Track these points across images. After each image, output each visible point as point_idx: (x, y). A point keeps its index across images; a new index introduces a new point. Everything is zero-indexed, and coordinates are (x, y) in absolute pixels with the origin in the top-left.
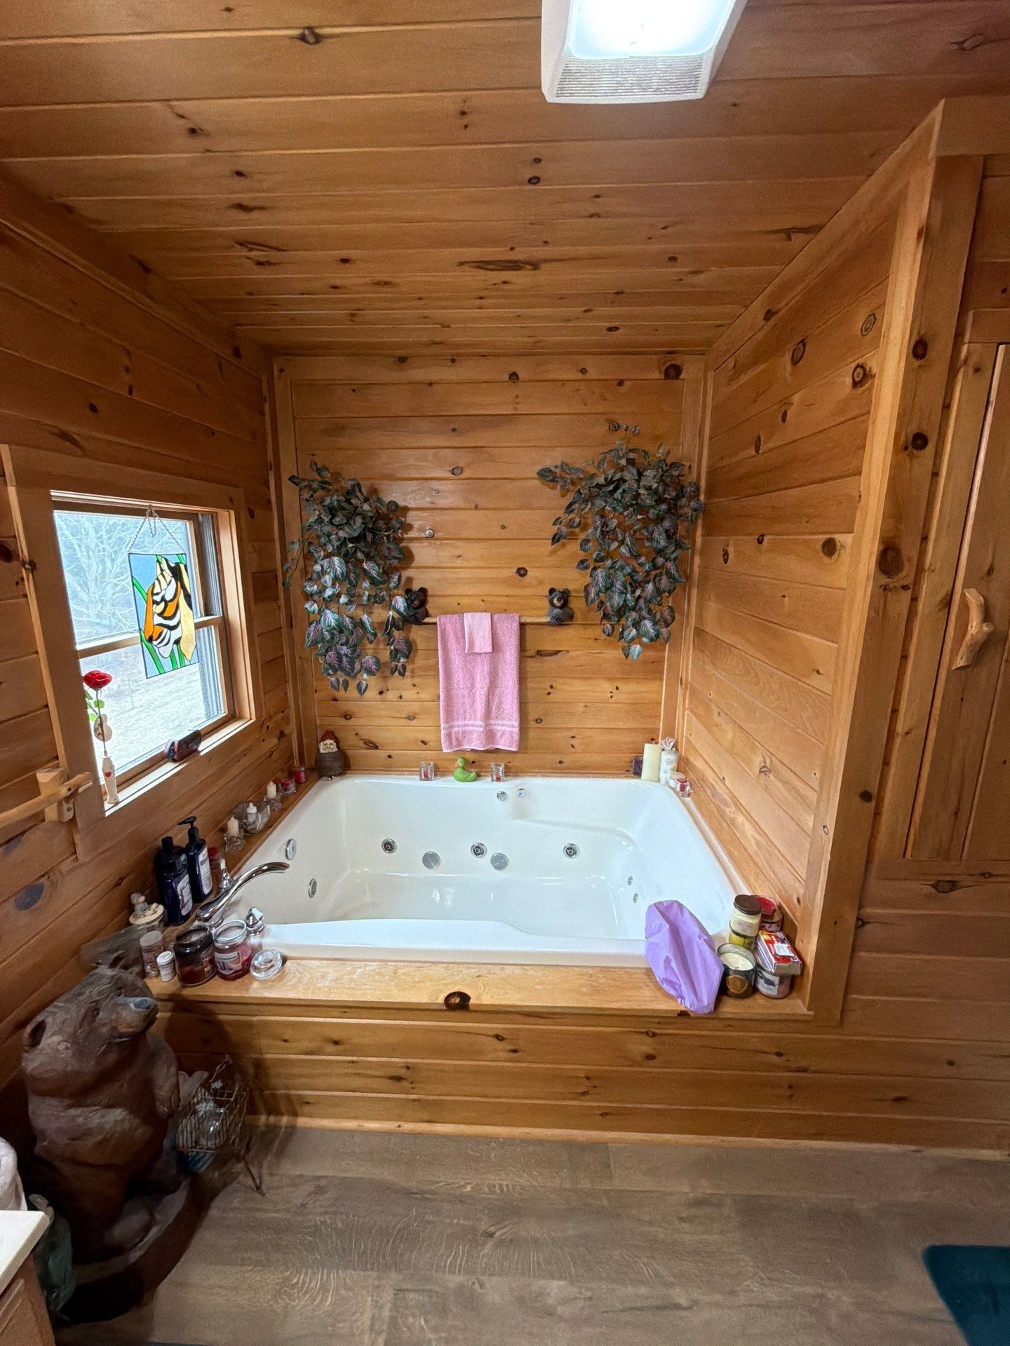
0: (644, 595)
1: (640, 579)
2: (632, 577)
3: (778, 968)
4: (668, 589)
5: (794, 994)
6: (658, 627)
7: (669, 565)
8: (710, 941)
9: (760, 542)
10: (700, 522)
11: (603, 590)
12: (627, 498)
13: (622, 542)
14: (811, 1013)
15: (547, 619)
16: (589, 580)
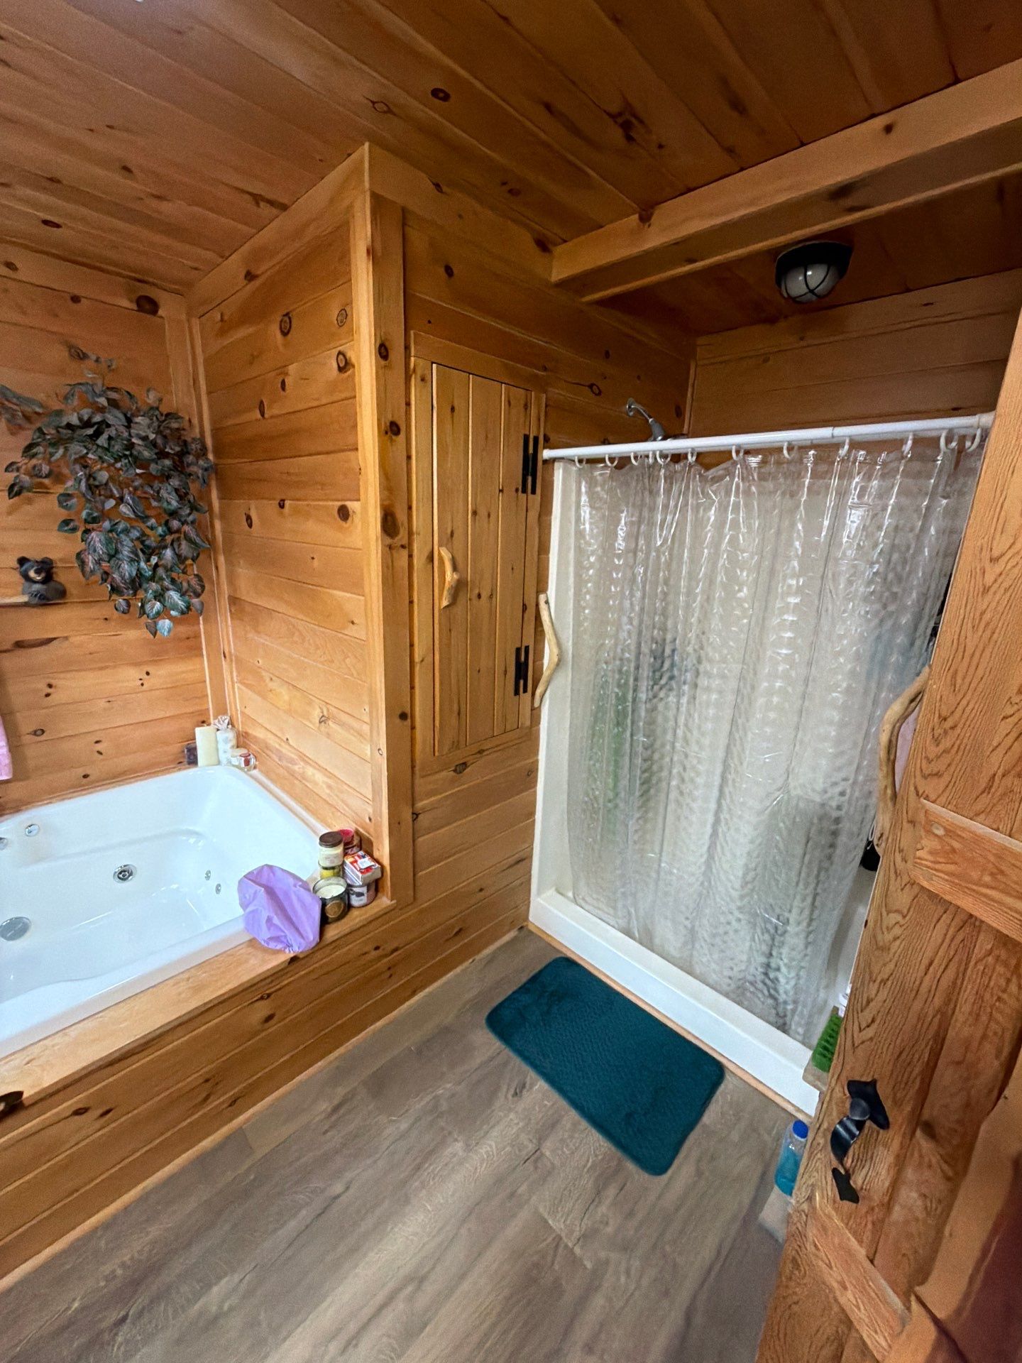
0: (163, 562)
1: (154, 545)
2: (142, 542)
3: (363, 879)
4: (190, 555)
5: (379, 895)
6: (187, 598)
7: (186, 528)
8: (305, 885)
9: (282, 506)
10: (213, 483)
11: (105, 557)
12: (117, 447)
13: (121, 500)
14: (394, 902)
15: (25, 599)
16: (83, 546)
